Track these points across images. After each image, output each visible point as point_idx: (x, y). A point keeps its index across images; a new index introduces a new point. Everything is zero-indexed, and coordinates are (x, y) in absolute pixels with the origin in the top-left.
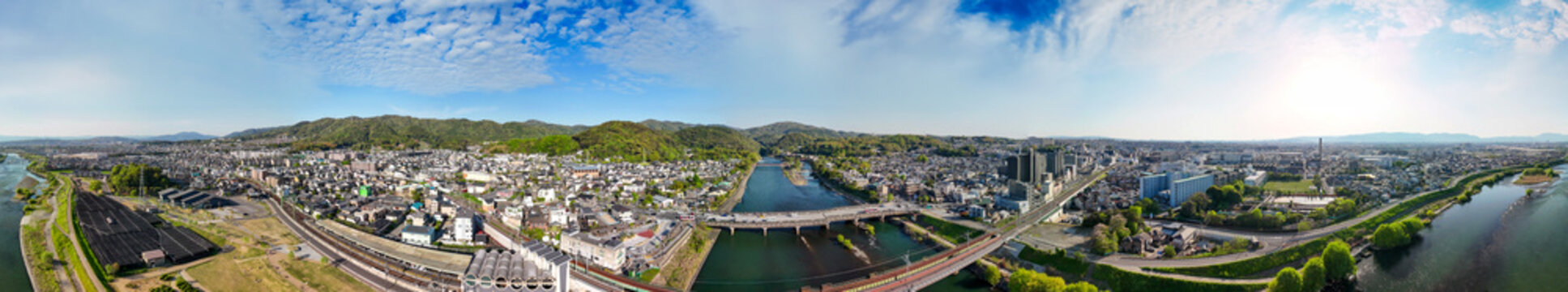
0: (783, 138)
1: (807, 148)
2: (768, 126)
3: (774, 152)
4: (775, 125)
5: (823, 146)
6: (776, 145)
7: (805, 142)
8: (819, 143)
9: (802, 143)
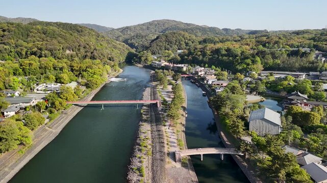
0: (157, 38)
1: (190, 53)
2: (143, 25)
3: (143, 59)
4: (150, 24)
5: (217, 51)
6: (147, 48)
7: (187, 44)
8: (210, 46)
9: (184, 46)
